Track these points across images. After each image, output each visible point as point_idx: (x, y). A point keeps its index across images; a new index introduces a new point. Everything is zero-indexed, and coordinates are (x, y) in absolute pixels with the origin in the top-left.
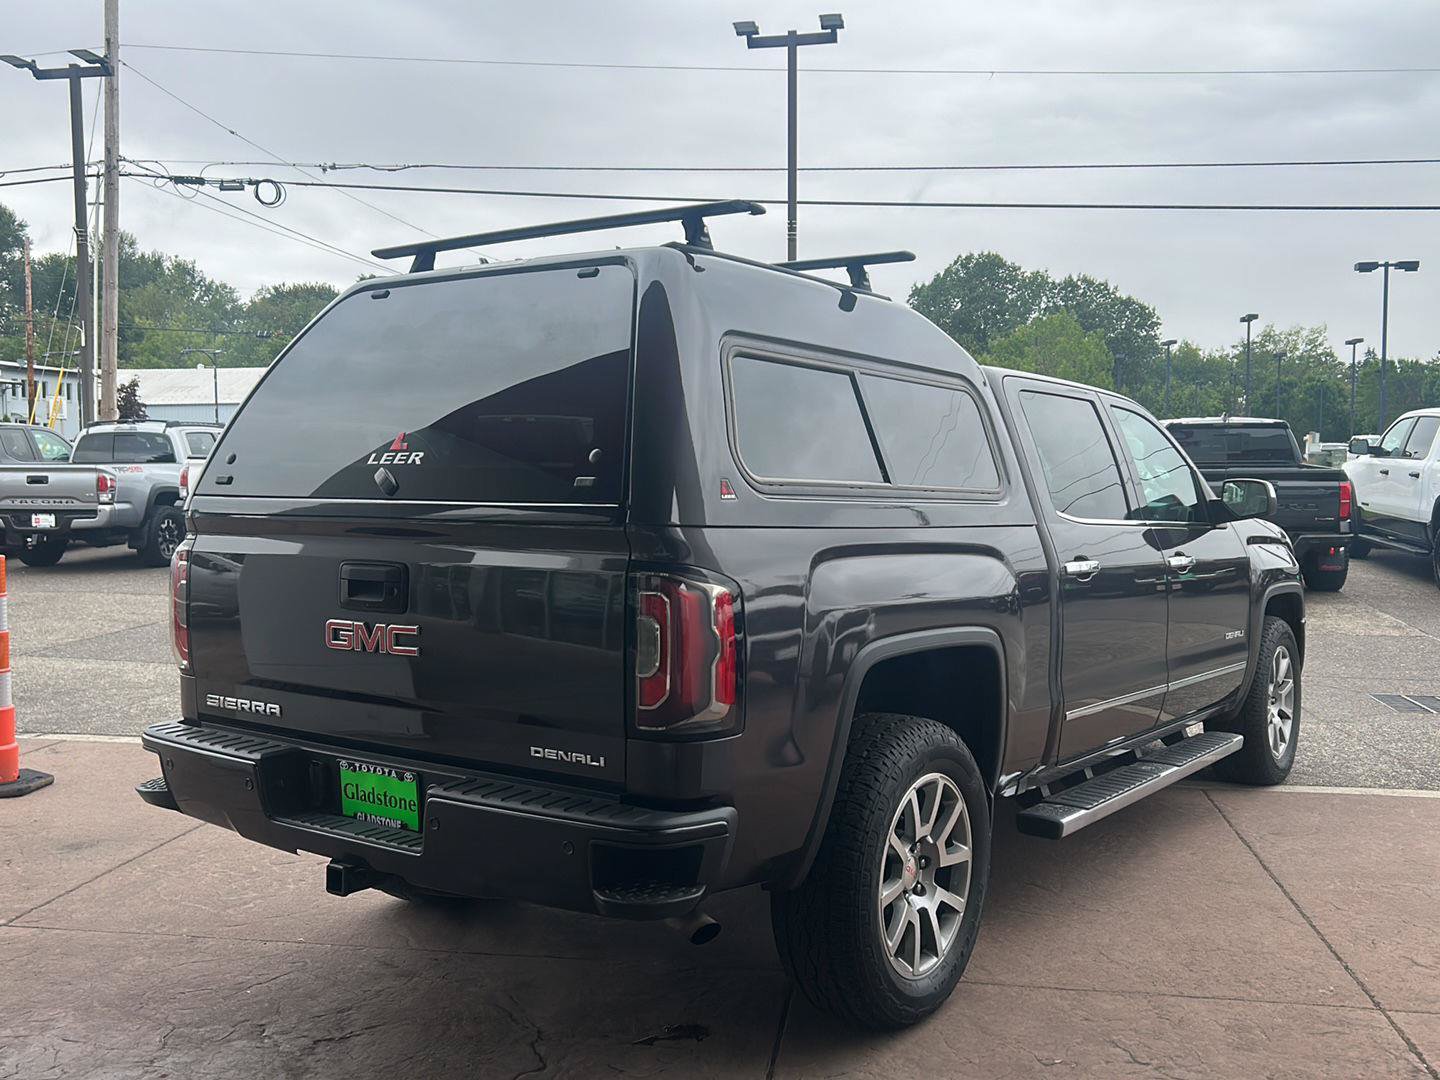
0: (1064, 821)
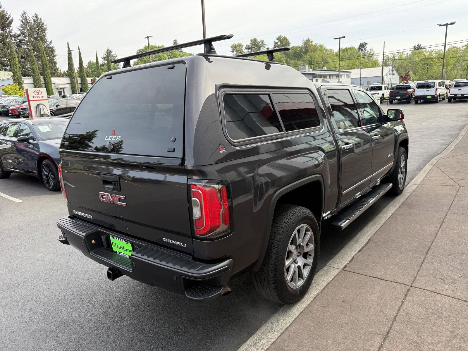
0: (342, 225)
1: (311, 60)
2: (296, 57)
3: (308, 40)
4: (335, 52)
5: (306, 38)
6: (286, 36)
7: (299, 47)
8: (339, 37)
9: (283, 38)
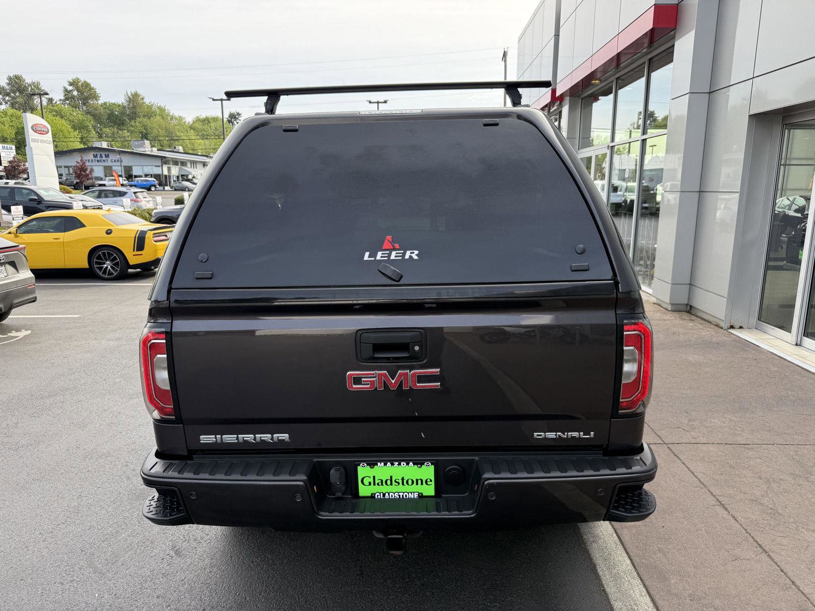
1: (144, 131)
2: (115, 123)
3: (136, 95)
4: (187, 122)
5: (131, 91)
6: (89, 81)
7: (119, 106)
8: (220, 98)
9: (82, 84)
